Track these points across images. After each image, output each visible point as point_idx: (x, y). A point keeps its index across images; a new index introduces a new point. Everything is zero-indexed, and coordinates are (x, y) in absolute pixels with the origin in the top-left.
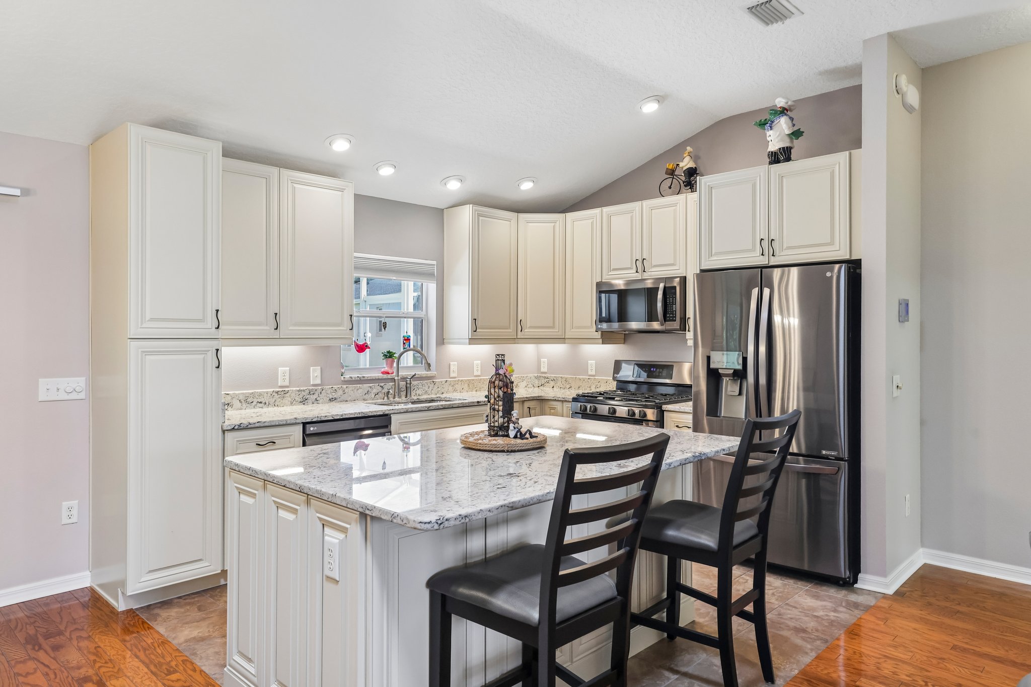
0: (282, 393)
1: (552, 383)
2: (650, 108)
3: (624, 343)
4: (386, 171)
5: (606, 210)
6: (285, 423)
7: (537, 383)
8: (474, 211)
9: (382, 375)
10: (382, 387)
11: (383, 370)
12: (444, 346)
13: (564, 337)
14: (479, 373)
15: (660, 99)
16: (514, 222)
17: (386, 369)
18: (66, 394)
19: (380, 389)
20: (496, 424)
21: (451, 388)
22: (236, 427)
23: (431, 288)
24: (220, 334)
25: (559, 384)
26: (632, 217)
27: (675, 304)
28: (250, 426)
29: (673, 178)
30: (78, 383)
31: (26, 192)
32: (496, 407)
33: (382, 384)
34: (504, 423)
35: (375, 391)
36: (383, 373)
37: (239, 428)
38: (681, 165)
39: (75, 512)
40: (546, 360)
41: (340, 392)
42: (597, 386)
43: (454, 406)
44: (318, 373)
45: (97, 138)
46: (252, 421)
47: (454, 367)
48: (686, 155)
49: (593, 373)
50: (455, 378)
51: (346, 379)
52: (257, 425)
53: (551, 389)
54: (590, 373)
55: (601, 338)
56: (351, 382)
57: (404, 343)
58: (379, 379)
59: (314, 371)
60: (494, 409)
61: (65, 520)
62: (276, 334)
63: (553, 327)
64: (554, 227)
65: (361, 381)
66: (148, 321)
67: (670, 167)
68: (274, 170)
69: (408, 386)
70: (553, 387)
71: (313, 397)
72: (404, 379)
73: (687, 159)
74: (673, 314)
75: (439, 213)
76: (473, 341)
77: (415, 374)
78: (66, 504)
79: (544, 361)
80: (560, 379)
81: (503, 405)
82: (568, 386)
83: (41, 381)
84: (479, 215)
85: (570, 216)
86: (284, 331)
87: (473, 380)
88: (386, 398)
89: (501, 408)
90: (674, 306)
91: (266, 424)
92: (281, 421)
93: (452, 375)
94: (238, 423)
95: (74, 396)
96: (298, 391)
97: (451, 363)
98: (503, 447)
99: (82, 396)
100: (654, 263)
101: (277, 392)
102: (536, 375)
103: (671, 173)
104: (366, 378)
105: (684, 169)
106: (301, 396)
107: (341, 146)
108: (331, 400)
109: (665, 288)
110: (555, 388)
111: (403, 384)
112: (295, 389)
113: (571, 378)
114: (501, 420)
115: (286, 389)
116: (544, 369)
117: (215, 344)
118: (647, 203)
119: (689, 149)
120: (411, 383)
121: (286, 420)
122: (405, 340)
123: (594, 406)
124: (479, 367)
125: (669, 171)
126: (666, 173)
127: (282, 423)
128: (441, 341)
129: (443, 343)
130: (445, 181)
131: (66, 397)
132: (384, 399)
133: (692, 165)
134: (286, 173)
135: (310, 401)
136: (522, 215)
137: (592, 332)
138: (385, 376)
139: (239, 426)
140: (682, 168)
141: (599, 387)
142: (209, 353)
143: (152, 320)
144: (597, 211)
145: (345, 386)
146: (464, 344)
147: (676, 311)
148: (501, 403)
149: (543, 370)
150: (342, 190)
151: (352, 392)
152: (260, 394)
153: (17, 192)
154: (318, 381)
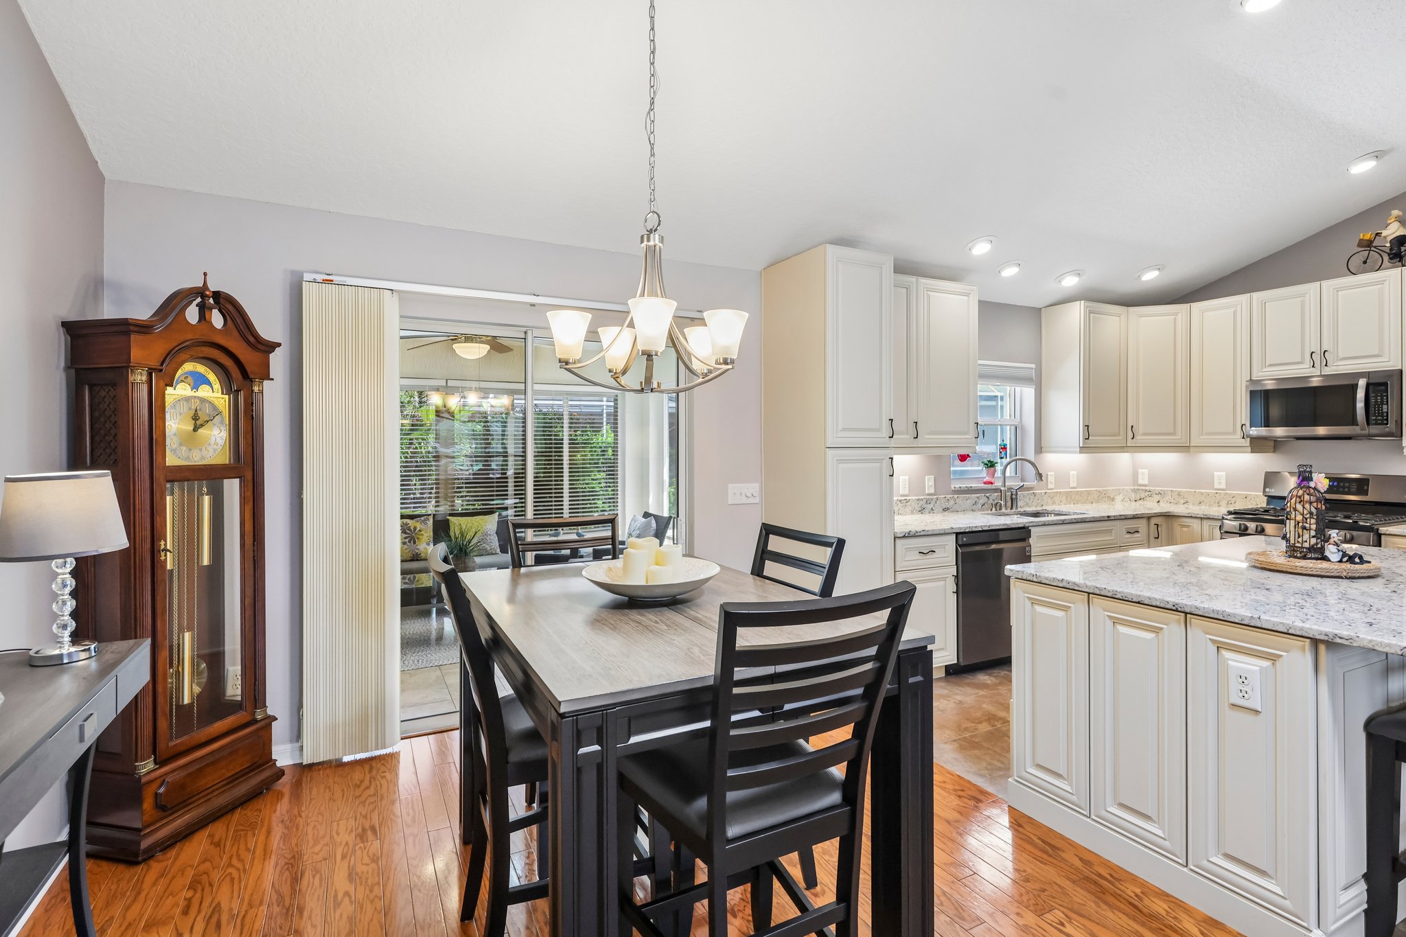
0: (905, 502)
1: (1157, 498)
2: (1364, 167)
3: (1274, 452)
4: (1010, 272)
5: (1256, 296)
6: (943, 532)
7: (1133, 496)
8: (1086, 307)
9: (983, 485)
10: (988, 497)
11: (985, 480)
12: (1042, 455)
13: (1188, 445)
14: (1075, 485)
15: (1379, 155)
16: (1123, 317)
17: (987, 479)
18: (746, 498)
19: (986, 499)
20: (1306, 545)
21: (1050, 500)
22: (906, 535)
23: (1028, 393)
24: (893, 443)
25: (1168, 497)
26: (1303, 304)
27: (1387, 404)
28: (916, 534)
29: (1370, 250)
30: (754, 488)
32: (1307, 525)
33: (988, 495)
34: (1317, 544)
35: (982, 501)
36: (985, 483)
37: (908, 536)
38: (1385, 233)
40: (1147, 470)
41: (952, 502)
42: (1230, 502)
43: (1086, 520)
44: (932, 483)
45: (774, 263)
46: (918, 530)
47: (1052, 477)
48: (1393, 220)
49: (1223, 486)
50: (1052, 489)
51: (956, 489)
52: (922, 533)
53: (1156, 504)
54: (1216, 486)
55: (1250, 446)
56: (961, 491)
57: (1001, 452)
58: (984, 489)
59: (929, 480)
60: (1304, 528)
62: (913, 443)
63: (1174, 434)
64: (1175, 319)
65: (970, 491)
66: (841, 431)
67: (1367, 237)
68: (913, 279)
69: (1014, 497)
70: (1159, 502)
71: (930, 506)
72: (1010, 489)
73: (1394, 226)
74: (1382, 416)
76: (1081, 449)
77: (1023, 485)
79: (1143, 471)
80: (1169, 492)
81: (1317, 523)
82: (1182, 501)
83: (730, 486)
84: (1092, 312)
85: (1197, 307)
87: (1071, 492)
88: (994, 509)
89: (1314, 527)
90: (1385, 407)
91: (929, 533)
92: (941, 530)
93: (1050, 486)
94: (907, 531)
95: (751, 500)
96: (918, 500)
97: (1049, 473)
98: (1338, 573)
99: (757, 500)
100: (1341, 356)
101: (900, 501)
102: (1132, 488)
103: (1368, 244)
104: (973, 488)
105: (1389, 239)
106: (920, 505)
107: (981, 249)
108: (945, 510)
109: (1368, 385)
110: (1161, 503)
111: (1009, 494)
112: (914, 498)
113: (1188, 491)
114: (1313, 541)
115: (908, 498)
116: (1143, 479)
117: (890, 453)
118: (1327, 285)
119: (1396, 213)
120: (1017, 495)
121: (945, 530)
122: (1002, 448)
123: (1261, 526)
124: (1075, 477)
125: (1365, 243)
126: (1359, 245)
127: (941, 532)
128: (1039, 450)
129: (1041, 452)
130: (1059, 279)
131: (745, 500)
132: (991, 510)
133: (1403, 232)
134: (923, 280)
135: (927, 511)
136: (1132, 309)
137: (1237, 438)
138: (989, 486)
139: (909, 533)
140: (1385, 237)
141: (1233, 502)
142: (884, 462)
143: (844, 430)
144: (1243, 299)
145: (956, 496)
146: (1075, 452)
147: (1387, 413)
148: (1313, 521)
149: (1141, 482)
150: (967, 295)
151: (962, 502)
154: (932, 491)
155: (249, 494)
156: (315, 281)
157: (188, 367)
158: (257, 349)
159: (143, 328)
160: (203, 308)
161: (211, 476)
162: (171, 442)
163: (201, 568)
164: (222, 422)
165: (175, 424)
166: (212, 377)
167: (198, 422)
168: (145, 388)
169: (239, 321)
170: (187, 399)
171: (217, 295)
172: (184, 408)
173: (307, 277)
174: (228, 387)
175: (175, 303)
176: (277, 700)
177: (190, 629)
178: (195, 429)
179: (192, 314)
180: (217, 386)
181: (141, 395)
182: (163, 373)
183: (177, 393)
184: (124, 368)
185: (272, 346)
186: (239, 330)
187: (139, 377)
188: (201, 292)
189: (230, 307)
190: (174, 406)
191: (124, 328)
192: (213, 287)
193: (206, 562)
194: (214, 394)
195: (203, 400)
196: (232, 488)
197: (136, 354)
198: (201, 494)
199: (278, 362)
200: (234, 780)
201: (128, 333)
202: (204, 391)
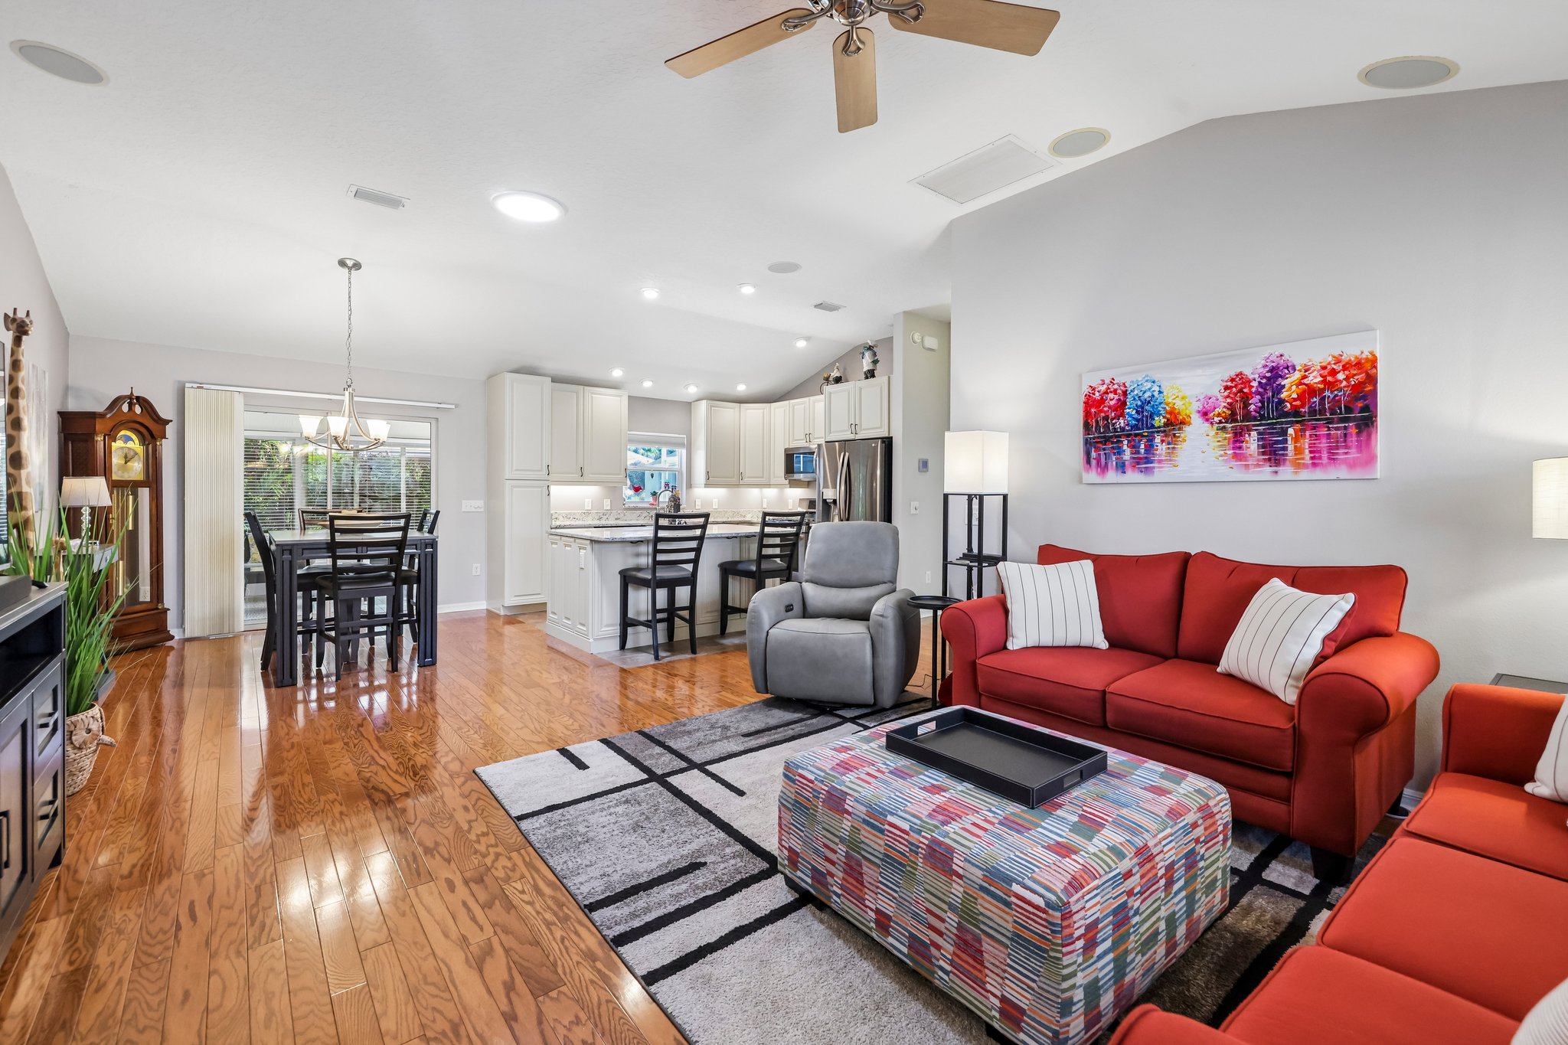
0: (587, 513)
2: (801, 344)
4: (648, 384)
5: (792, 402)
8: (708, 404)
13: (769, 484)
14: (717, 507)
15: (808, 339)
16: (737, 410)
17: (653, 502)
18: (475, 508)
19: (649, 514)
24: (549, 478)
26: (805, 407)
29: (828, 382)
30: (480, 503)
31: (457, 406)
33: (650, 511)
35: (644, 515)
36: (650, 504)
38: (832, 374)
39: (479, 570)
41: (622, 515)
44: (609, 503)
45: (491, 376)
47: (698, 503)
48: (836, 368)
51: (626, 507)
55: (788, 484)
56: (629, 509)
57: (664, 486)
58: (648, 508)
59: (606, 501)
61: (474, 574)
62: (582, 479)
63: (763, 477)
64: (763, 412)
65: (635, 509)
66: (515, 470)
67: (825, 376)
68: (580, 387)
71: (606, 517)
73: (836, 370)
75: (689, 404)
76: (707, 485)
78: (474, 565)
79: (765, 500)
83: (464, 501)
84: (711, 406)
85: (773, 405)
86: (586, 477)
93: (699, 507)
95: (478, 509)
96: (597, 513)
97: (695, 499)
99: (482, 510)
100: (816, 436)
101: (584, 513)
103: (827, 379)
104: (640, 507)
105: (833, 377)
106: (598, 516)
107: (618, 371)
108: (616, 519)
112: (595, 511)
115: (590, 511)
117: (547, 483)
118: (812, 399)
119: (837, 364)
124: (717, 503)
125: (825, 379)
128: (690, 486)
130: (686, 387)
131: (474, 510)
133: (838, 375)
134: (587, 388)
135: (603, 519)
136: (742, 405)
137: (781, 480)
138: (652, 506)
142: (544, 489)
143: (517, 469)
144: (786, 402)
145: (626, 511)
146: (703, 488)
150: (620, 396)
151: (630, 515)
152: (574, 514)
153: (453, 407)
154: (609, 508)
155: (155, 495)
156: (192, 387)
157: (122, 433)
158: (158, 423)
159: (102, 415)
160: (131, 405)
161: (134, 486)
162: (114, 469)
163: (128, 531)
164: (140, 459)
165: (116, 460)
166: (134, 437)
167: (127, 459)
168: (102, 443)
169: (149, 409)
170: (122, 448)
171: (138, 398)
172: (120, 453)
173: (187, 385)
174: (143, 441)
175: (118, 401)
176: (170, 599)
177: (122, 559)
178: (126, 463)
179: (125, 408)
180: (137, 441)
181: (100, 446)
182: (111, 436)
183: (117, 445)
184: (93, 433)
185: (168, 422)
186: (149, 414)
187: (99, 438)
188: (130, 397)
189: (146, 405)
190: (115, 451)
191: (92, 416)
192: (136, 394)
193: (130, 528)
194: (135, 445)
195: (129, 448)
196: (144, 493)
197: (98, 427)
198: (128, 495)
199: (170, 430)
200: (147, 633)
201: (95, 418)
202: (130, 444)
